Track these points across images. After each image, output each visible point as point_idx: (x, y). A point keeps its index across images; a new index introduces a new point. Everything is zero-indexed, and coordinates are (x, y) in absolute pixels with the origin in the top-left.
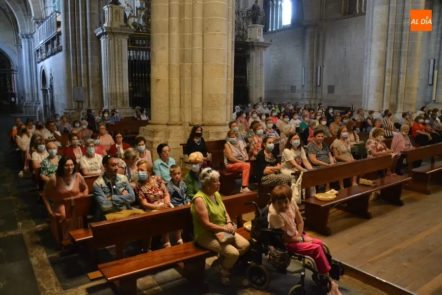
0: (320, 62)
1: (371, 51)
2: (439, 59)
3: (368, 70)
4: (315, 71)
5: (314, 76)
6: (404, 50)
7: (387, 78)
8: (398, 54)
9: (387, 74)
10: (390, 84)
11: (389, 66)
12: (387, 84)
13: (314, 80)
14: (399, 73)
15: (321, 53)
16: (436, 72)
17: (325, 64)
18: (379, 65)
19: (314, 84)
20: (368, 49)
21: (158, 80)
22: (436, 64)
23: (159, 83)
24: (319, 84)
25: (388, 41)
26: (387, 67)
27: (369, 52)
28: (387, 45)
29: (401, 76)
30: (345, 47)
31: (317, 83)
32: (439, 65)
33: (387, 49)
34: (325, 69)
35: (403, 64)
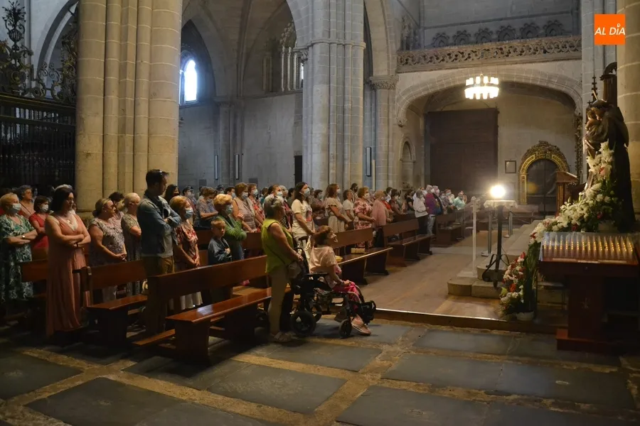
0: (238, 148)
1: (312, 133)
2: (375, 148)
3: (309, 156)
4: (231, 160)
5: (231, 166)
6: (348, 134)
7: (331, 165)
8: (341, 138)
9: (331, 160)
10: (334, 171)
11: (333, 151)
12: (331, 171)
13: (231, 172)
14: (343, 159)
15: (238, 137)
16: (373, 162)
17: (245, 152)
18: (323, 150)
19: (231, 177)
20: (308, 132)
21: (88, 155)
22: (373, 153)
23: (90, 158)
24: (237, 177)
25: (331, 123)
26: (331, 153)
27: (310, 135)
28: (329, 128)
29: (346, 163)
30: (269, 131)
31: (235, 176)
32: (375, 154)
33: (329, 132)
34: (244, 158)
35: (347, 149)
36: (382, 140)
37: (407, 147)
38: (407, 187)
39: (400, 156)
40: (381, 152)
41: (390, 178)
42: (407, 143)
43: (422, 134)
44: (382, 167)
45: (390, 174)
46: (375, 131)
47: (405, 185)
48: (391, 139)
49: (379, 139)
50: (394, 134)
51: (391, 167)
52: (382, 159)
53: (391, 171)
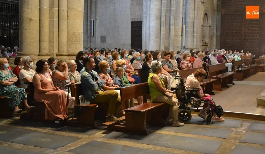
0: (93, 16)
1: (150, 8)
2: (185, 17)
3: (148, 23)
4: (89, 23)
5: (89, 27)
6: (173, 9)
7: (162, 28)
8: (169, 11)
9: (162, 25)
10: (164, 33)
11: (163, 19)
12: (162, 32)
13: (89, 31)
14: (170, 25)
15: (93, 8)
16: (184, 26)
17: (98, 18)
18: (157, 19)
19: (89, 35)
20: (147, 7)
21: (31, 20)
22: (184, 21)
24: (92, 35)
25: (163, 2)
26: (162, 21)
27: (148, 9)
28: (161, 5)
29: (171, 27)
30: (114, 5)
31: (91, 34)
32: (185, 22)
33: (161, 8)
34: (97, 22)
35: (172, 18)
36: (190, 11)
37: (206, 16)
38: (205, 43)
39: (201, 23)
40: (190, 19)
41: (195, 36)
42: (206, 14)
43: (215, 8)
44: (190, 30)
45: (195, 34)
46: (186, 6)
47: (204, 42)
48: (196, 11)
49: (188, 11)
50: (198, 7)
51: (195, 29)
52: (190, 24)
53: (195, 32)
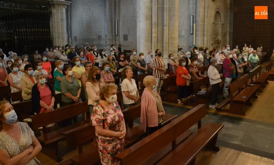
0: (117, 17)
1: (139, 6)
2: (196, 16)
3: (139, 23)
4: (113, 24)
5: (113, 27)
6: (166, 6)
7: (153, 29)
8: (162, 9)
9: (153, 26)
10: (156, 35)
11: (154, 19)
12: (153, 35)
13: (114, 31)
14: (163, 26)
16: (194, 25)
17: (121, 19)
19: (114, 34)
22: (194, 19)
24: (117, 34)
26: (153, 21)
28: (152, 2)
30: (134, 6)
32: (196, 20)
33: (152, 6)
34: (121, 22)
35: (166, 17)
36: (201, 10)
37: (218, 14)
38: (218, 41)
39: (212, 20)
40: (200, 18)
41: (205, 35)
42: (218, 12)
43: (228, 6)
44: (200, 28)
45: (205, 33)
46: (196, 4)
47: (216, 39)
48: (206, 10)
49: (198, 10)
50: (208, 6)
51: (206, 28)
52: (200, 23)
53: (206, 31)
